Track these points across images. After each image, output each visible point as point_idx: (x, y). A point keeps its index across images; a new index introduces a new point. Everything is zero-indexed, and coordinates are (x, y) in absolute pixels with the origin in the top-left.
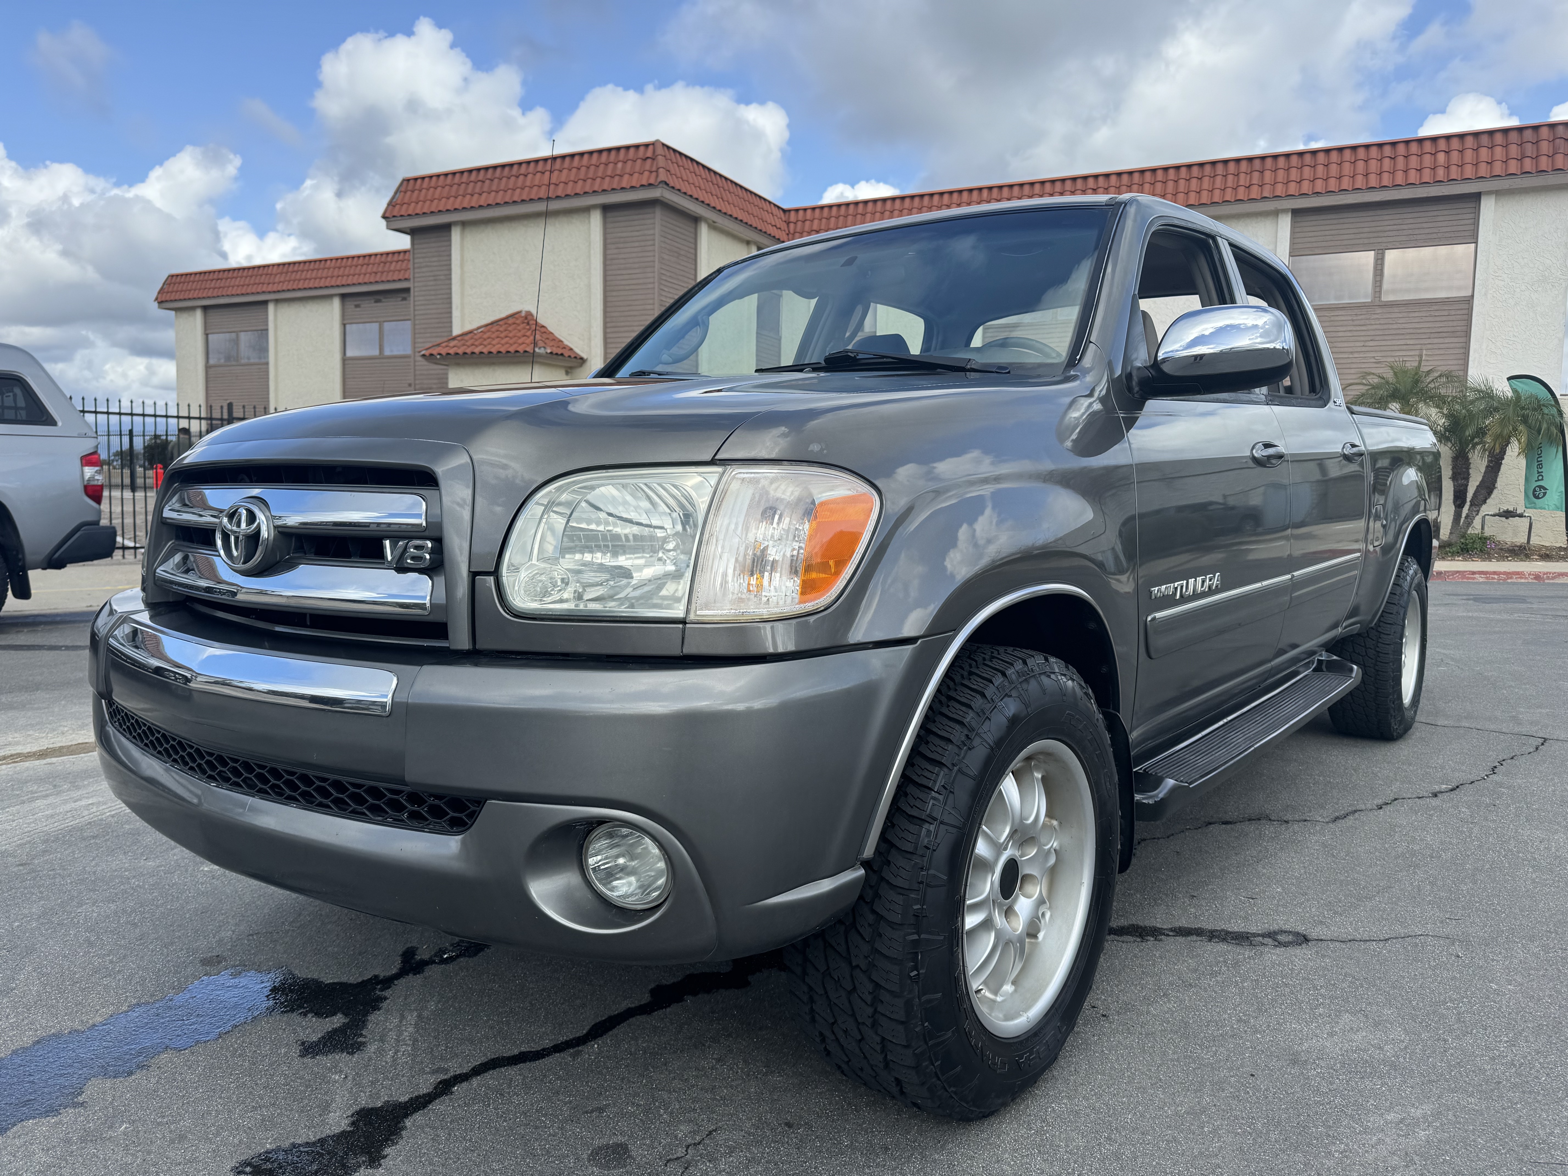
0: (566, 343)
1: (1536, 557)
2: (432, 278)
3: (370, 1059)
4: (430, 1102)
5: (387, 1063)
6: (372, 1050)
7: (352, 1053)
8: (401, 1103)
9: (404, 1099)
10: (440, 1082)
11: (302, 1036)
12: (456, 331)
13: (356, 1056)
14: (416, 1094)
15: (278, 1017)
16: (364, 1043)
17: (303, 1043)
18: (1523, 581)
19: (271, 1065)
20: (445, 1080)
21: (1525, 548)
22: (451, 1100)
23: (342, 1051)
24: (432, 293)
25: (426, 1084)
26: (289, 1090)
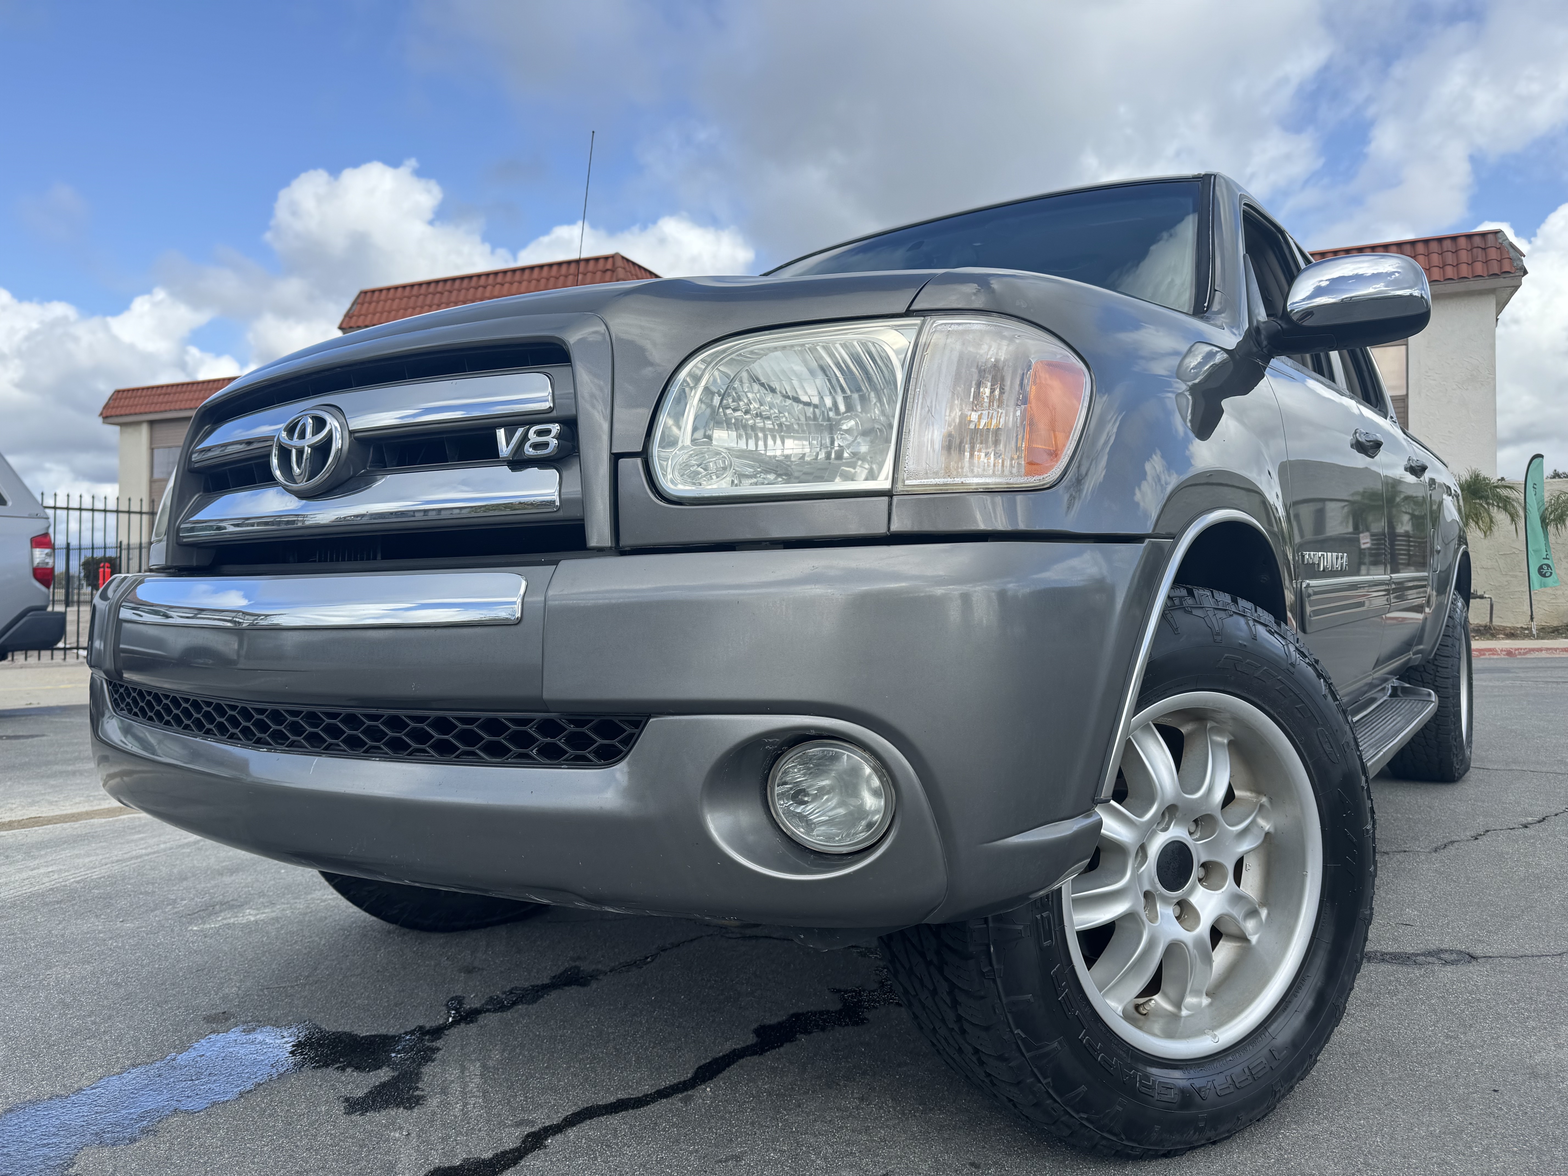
3: (434, 1113)
4: (521, 1158)
5: (456, 1117)
6: (435, 1103)
7: (411, 1108)
8: (484, 1160)
9: (488, 1155)
10: (528, 1136)
11: (345, 1092)
13: (416, 1110)
14: (501, 1149)
15: (310, 1073)
16: (423, 1096)
17: (347, 1100)
18: (1495, 657)
19: (311, 1124)
20: (533, 1133)
21: (1490, 628)
22: (546, 1154)
23: (398, 1106)
25: (511, 1139)
26: (339, 1151)
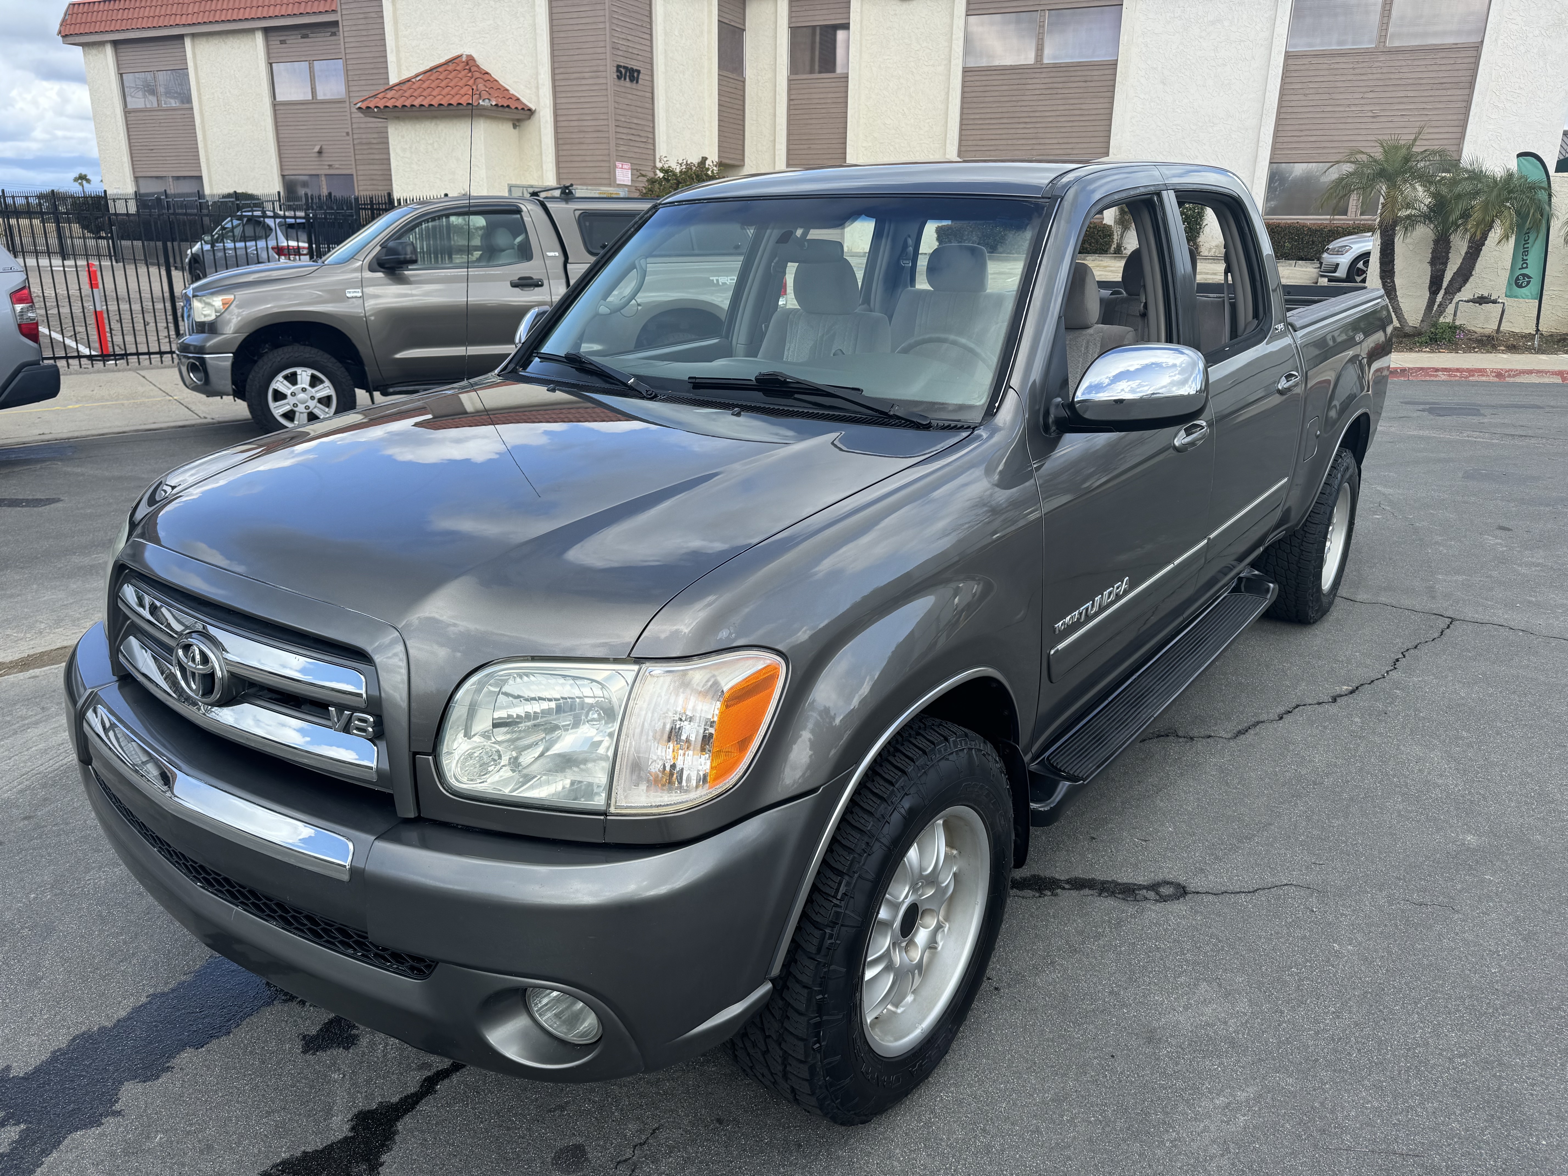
0: (512, 91)
1: (1503, 348)
2: (362, 16)
3: (364, 1053)
4: (417, 1103)
5: (378, 1057)
6: (365, 1044)
7: (347, 1048)
8: (392, 1104)
9: (395, 1099)
10: (425, 1080)
11: (303, 1030)
12: (393, 80)
13: (351, 1051)
14: (405, 1094)
15: (280, 1007)
16: (357, 1036)
17: (304, 1037)
18: (1484, 379)
19: (278, 1063)
20: (429, 1077)
21: (1493, 339)
22: (435, 1099)
23: (339, 1046)
24: (364, 33)
25: (413, 1083)
26: (296, 1092)
